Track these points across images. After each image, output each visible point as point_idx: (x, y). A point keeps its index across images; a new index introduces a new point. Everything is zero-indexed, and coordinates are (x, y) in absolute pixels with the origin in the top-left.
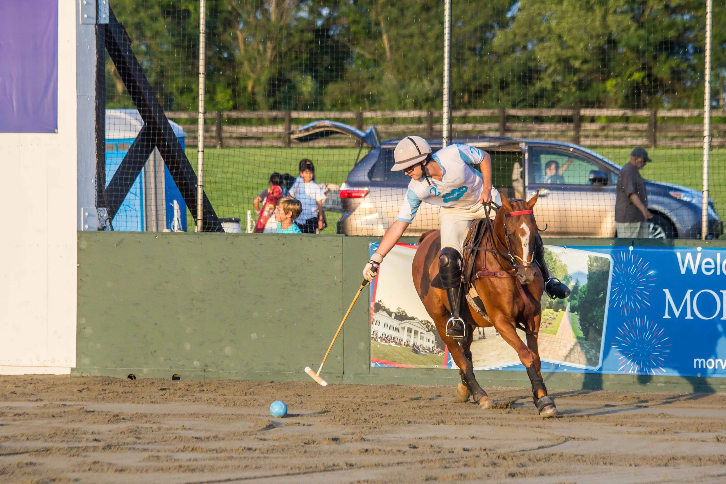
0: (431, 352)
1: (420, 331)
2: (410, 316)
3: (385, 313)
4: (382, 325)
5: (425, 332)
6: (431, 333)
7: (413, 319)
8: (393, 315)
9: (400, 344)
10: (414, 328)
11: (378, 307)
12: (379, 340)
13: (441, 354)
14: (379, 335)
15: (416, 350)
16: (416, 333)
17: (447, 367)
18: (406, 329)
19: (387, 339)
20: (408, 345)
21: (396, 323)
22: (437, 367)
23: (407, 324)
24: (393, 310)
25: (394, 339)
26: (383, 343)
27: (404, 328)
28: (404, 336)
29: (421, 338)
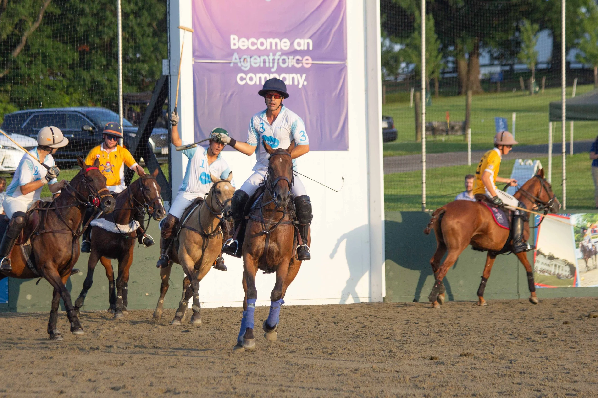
0: (567, 277)
1: (561, 265)
2: (556, 257)
3: (542, 256)
4: (540, 263)
5: (564, 266)
6: (567, 267)
7: (557, 258)
8: (547, 257)
9: (550, 274)
10: (558, 264)
11: (539, 253)
12: (539, 272)
13: (572, 279)
14: (539, 269)
15: (559, 277)
16: (559, 267)
17: (575, 286)
18: (554, 265)
19: (543, 271)
20: (554, 274)
21: (548, 262)
22: (570, 286)
23: (554, 262)
24: (547, 254)
25: (547, 271)
26: (541, 274)
27: (552, 264)
28: (552, 269)
29: (562, 270)
